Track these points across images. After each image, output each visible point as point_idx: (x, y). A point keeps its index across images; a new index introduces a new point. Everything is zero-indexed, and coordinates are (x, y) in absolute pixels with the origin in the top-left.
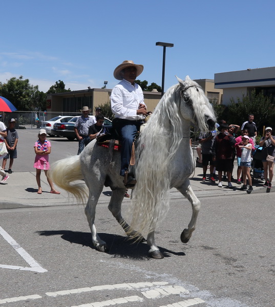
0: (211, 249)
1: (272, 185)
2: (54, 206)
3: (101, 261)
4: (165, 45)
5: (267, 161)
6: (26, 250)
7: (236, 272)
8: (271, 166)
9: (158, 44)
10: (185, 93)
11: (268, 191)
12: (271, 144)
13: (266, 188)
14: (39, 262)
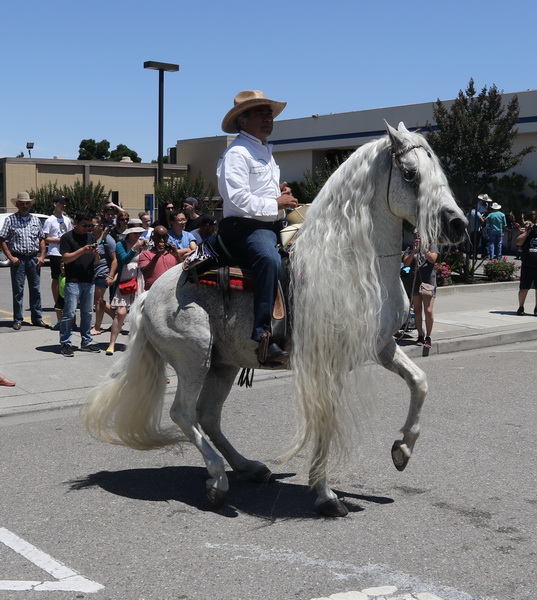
0: (419, 491)
1: (432, 342)
2: (13, 415)
3: (209, 545)
4: (162, 68)
5: (420, 295)
6: (17, 534)
7: (513, 544)
8: (427, 305)
9: (147, 65)
10: (403, 160)
11: (426, 353)
12: (427, 262)
13: (422, 348)
14: (68, 565)
